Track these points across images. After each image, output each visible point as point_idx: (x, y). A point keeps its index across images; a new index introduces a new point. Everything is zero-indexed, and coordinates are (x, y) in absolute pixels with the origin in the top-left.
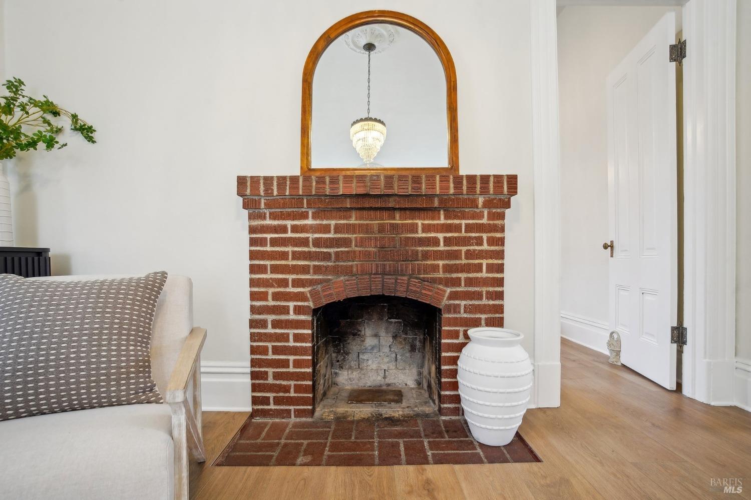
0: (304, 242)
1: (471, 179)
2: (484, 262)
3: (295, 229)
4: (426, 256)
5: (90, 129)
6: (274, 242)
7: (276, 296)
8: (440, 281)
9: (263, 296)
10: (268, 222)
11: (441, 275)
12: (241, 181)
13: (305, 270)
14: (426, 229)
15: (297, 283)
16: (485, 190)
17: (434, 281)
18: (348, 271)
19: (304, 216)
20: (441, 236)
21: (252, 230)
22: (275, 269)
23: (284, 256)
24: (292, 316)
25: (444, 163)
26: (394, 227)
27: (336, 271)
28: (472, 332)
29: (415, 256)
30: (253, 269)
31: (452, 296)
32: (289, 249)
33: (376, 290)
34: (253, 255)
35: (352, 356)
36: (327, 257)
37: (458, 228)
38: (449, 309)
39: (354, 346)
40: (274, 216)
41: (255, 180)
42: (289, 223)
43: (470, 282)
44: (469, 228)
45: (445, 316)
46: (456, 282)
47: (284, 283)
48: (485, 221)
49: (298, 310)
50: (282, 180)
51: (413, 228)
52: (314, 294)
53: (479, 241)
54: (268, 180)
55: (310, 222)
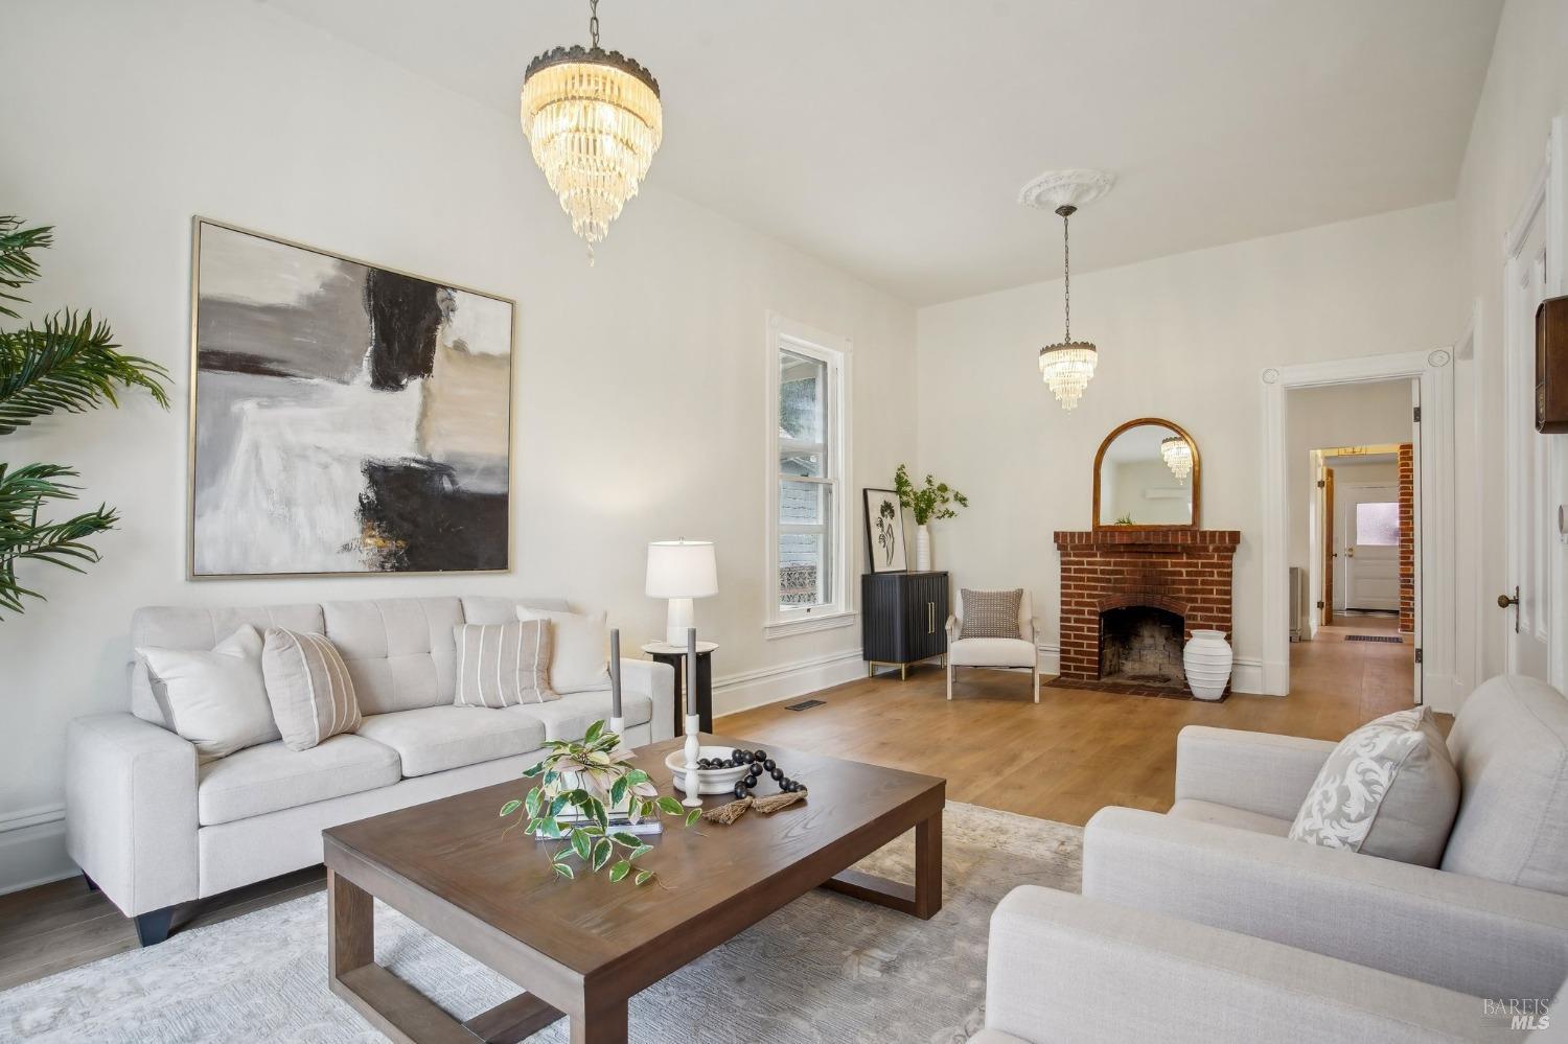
0: (1095, 571)
1: (1204, 534)
2: (1215, 588)
3: (1089, 563)
4: (1174, 582)
5: (965, 499)
6: (1076, 571)
7: (1077, 604)
8: (1183, 599)
9: (1069, 603)
10: (1072, 559)
11: (1184, 595)
12: (1056, 535)
13: (1095, 588)
14: (1174, 565)
15: (1090, 596)
16: (1212, 541)
17: (1179, 598)
18: (1122, 590)
19: (1095, 555)
20: (1184, 570)
21: (1063, 563)
22: (1076, 587)
23: (1082, 579)
24: (1087, 616)
25: (1189, 522)
26: (1152, 564)
27: (1115, 590)
28: (1193, 632)
29: (1166, 581)
30: (1063, 587)
31: (1193, 609)
32: (1086, 575)
33: (1140, 600)
34: (1063, 578)
35: (1135, 653)
36: (1109, 581)
37: (1196, 565)
38: (1189, 617)
39: (1136, 644)
40: (1075, 555)
41: (1064, 534)
42: (1085, 560)
43: (1204, 600)
44: (1204, 565)
45: (1187, 622)
46: (1194, 600)
47: (1082, 596)
48: (1215, 560)
49: (1090, 613)
50: (1081, 534)
51: (1166, 565)
52: (1100, 603)
53: (1212, 574)
54: (1072, 534)
55: (1098, 559)
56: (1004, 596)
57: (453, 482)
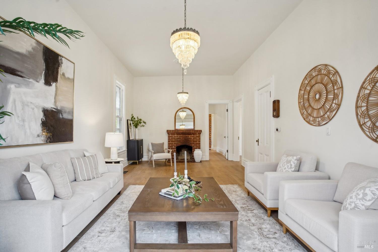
0: (175, 138)
1: (196, 130)
2: (198, 141)
3: (174, 137)
4: (190, 140)
5: (146, 122)
6: (171, 138)
7: (171, 145)
8: (192, 143)
9: (170, 145)
10: (170, 136)
11: (192, 142)
12: (167, 131)
13: (175, 142)
14: (190, 137)
15: (174, 143)
16: (198, 132)
17: (191, 143)
18: (181, 142)
19: (175, 135)
20: (192, 138)
21: (168, 137)
22: (171, 142)
23: (173, 140)
24: (173, 148)
25: (193, 128)
26: (186, 136)
27: (179, 142)
28: (195, 149)
29: (189, 140)
30: (169, 142)
31: (194, 145)
32: (173, 139)
33: (184, 144)
34: (168, 140)
35: (180, 154)
36: (178, 140)
37: (194, 137)
38: (193, 147)
39: (181, 153)
40: (171, 135)
41: (169, 130)
42: (173, 136)
43: (196, 143)
44: (196, 137)
45: (193, 148)
46: (194, 143)
47: (172, 143)
48: (198, 136)
49: (174, 147)
50: (172, 130)
51: (189, 137)
52: (176, 145)
53: (197, 138)
54: (171, 130)
55: (176, 136)
56: (160, 144)
57: (62, 115)
